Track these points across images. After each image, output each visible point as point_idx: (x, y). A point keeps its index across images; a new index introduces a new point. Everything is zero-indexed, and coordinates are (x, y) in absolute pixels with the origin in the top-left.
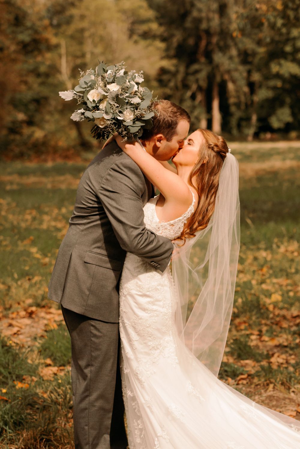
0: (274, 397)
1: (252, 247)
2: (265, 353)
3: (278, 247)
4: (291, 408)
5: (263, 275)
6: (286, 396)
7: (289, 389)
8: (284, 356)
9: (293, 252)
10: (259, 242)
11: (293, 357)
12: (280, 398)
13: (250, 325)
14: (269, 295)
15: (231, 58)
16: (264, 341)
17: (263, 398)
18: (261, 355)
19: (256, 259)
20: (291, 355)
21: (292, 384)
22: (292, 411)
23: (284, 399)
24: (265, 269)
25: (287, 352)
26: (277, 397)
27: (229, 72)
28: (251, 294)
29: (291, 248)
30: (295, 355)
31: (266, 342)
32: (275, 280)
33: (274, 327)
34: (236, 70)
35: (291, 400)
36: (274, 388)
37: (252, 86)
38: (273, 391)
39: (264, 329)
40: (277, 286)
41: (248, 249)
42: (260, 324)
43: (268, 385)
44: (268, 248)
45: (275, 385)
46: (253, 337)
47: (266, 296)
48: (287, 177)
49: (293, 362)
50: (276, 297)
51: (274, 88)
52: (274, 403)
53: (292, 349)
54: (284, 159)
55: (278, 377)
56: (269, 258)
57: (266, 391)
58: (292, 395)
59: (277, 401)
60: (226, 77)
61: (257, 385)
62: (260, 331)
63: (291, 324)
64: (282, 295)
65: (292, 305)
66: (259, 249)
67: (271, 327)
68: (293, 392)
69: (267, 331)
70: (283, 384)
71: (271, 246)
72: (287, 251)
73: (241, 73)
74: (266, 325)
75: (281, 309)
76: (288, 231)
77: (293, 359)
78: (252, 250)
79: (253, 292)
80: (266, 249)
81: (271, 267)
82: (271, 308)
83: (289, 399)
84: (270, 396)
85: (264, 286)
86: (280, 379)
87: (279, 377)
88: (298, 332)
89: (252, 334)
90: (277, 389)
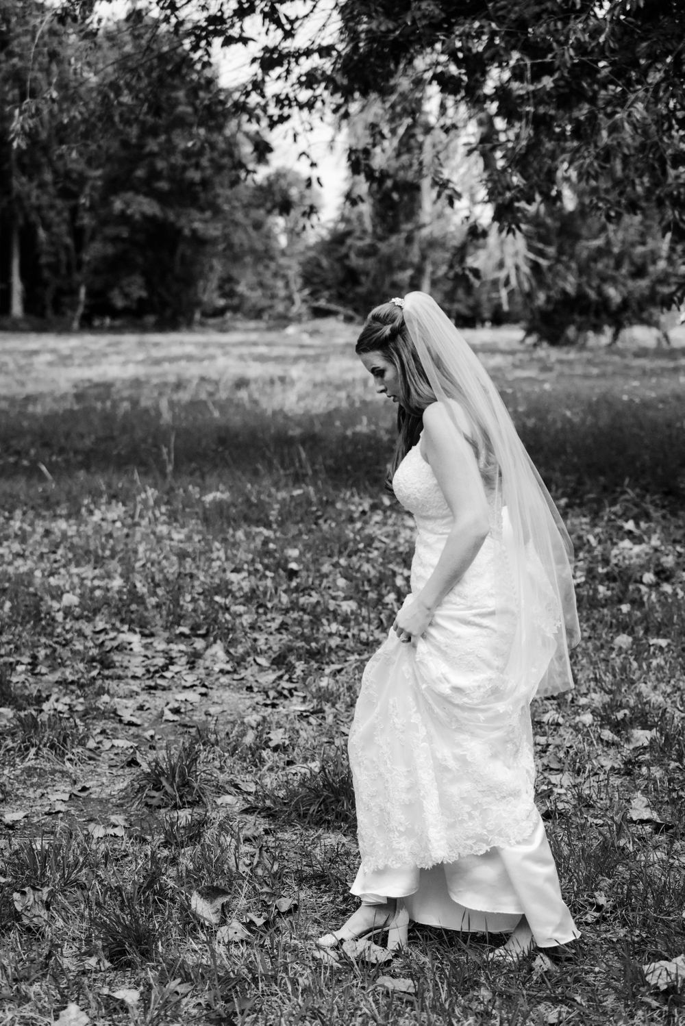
0: (36, 769)
1: (45, 513)
2: (35, 693)
3: (91, 513)
4: (62, 788)
5: (56, 561)
6: (58, 767)
7: (64, 754)
8: (67, 700)
9: (114, 522)
10: (58, 503)
11: (82, 700)
12: (45, 771)
13: (17, 648)
14: (57, 594)
15: (42, 186)
16: (40, 674)
17: (18, 772)
18: (27, 698)
19: (47, 533)
20: (78, 697)
21: (69, 747)
22: (64, 792)
23: (53, 772)
24: (60, 551)
25: (73, 692)
26: (41, 769)
27: (39, 209)
28: (29, 594)
29: (111, 516)
30: (85, 697)
31: (43, 675)
32: (74, 570)
33: (59, 649)
34: (52, 207)
35: (64, 773)
36: (37, 754)
37: (78, 234)
38: (36, 759)
39: (42, 653)
40: (76, 580)
41: (38, 516)
42: (35, 646)
43: (27, 749)
44: (74, 514)
45: (39, 749)
46: (20, 668)
47: (53, 598)
48: (126, 393)
49: (80, 708)
50: (70, 599)
51: (115, 240)
52: (35, 780)
53: (81, 686)
54: (125, 363)
55: (46, 734)
56: (71, 531)
57: (22, 761)
58: (68, 764)
59: (40, 776)
60: (34, 217)
61: (9, 750)
62: (34, 657)
63: (90, 644)
64: (82, 596)
65: (96, 611)
66: (55, 517)
67: (55, 650)
68: (70, 760)
69: (47, 656)
70: (52, 747)
71: (79, 511)
72: (103, 520)
73: (59, 213)
74: (46, 646)
75: (77, 619)
76: (109, 486)
77: (82, 704)
78: (44, 518)
79: (32, 590)
80: (68, 517)
81: (72, 548)
82: (59, 617)
83: (61, 772)
84: (29, 768)
85: (53, 581)
86: (48, 739)
87: (48, 735)
88: (98, 658)
89: (18, 663)
90: (43, 757)
